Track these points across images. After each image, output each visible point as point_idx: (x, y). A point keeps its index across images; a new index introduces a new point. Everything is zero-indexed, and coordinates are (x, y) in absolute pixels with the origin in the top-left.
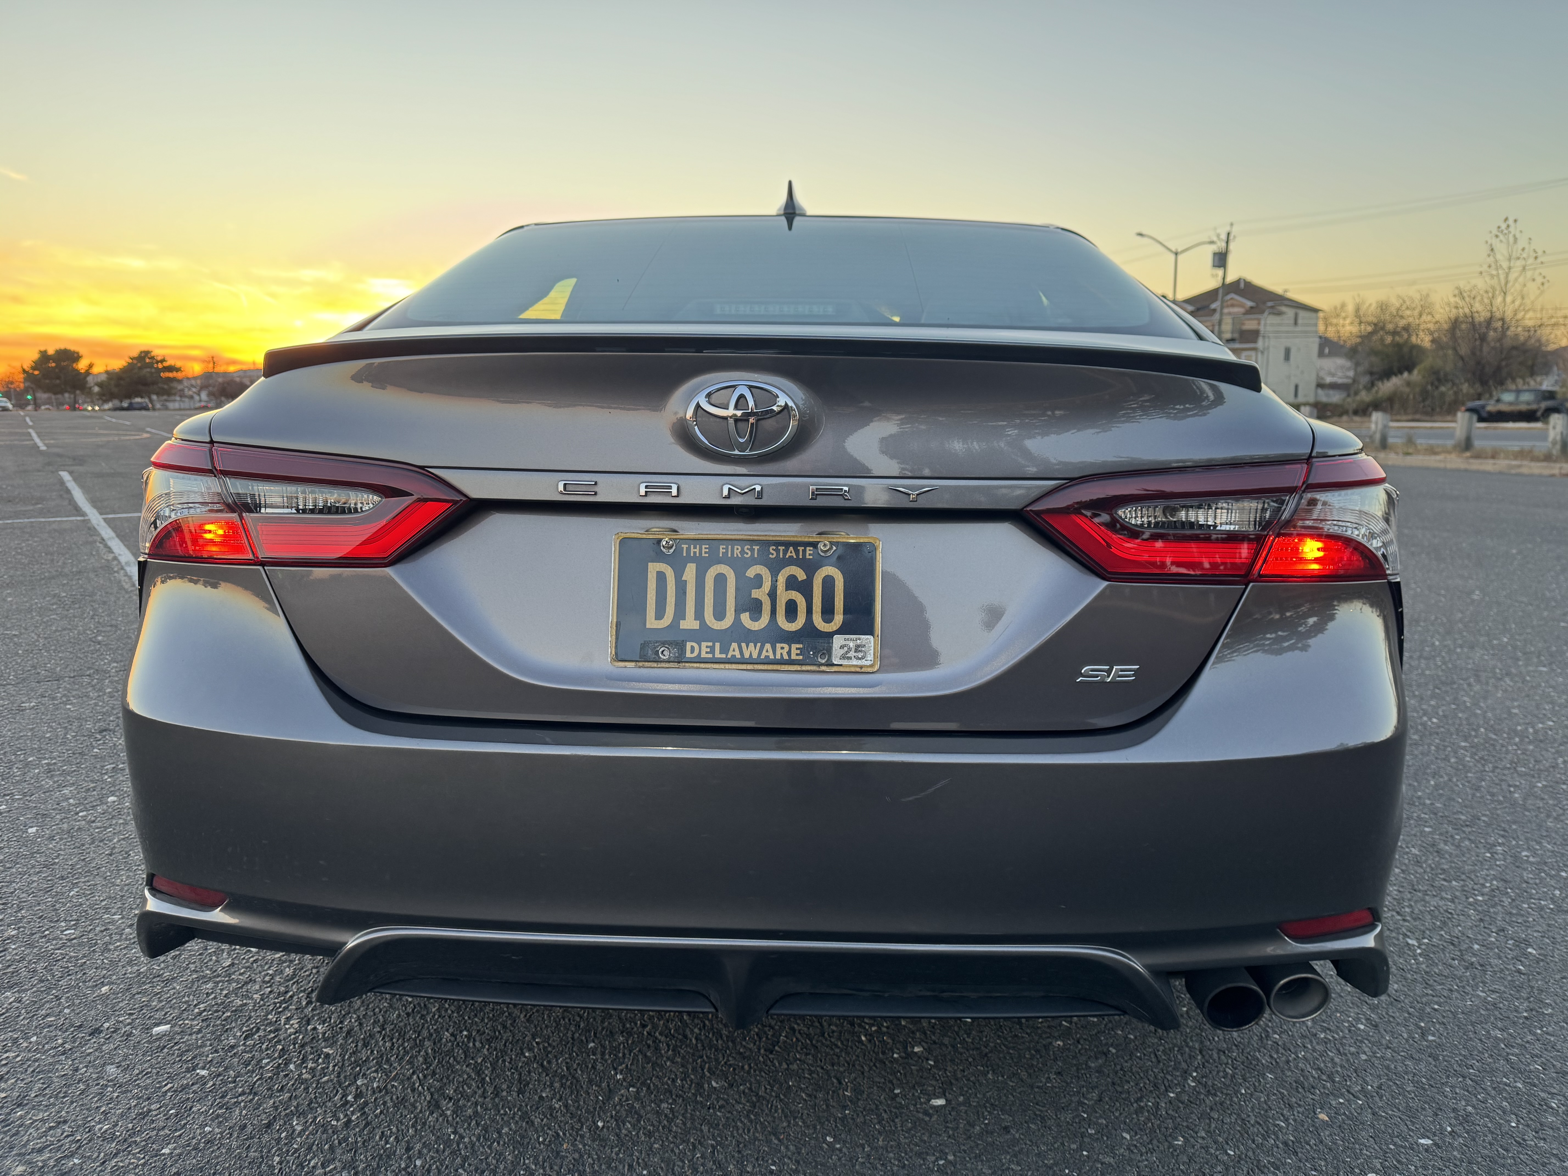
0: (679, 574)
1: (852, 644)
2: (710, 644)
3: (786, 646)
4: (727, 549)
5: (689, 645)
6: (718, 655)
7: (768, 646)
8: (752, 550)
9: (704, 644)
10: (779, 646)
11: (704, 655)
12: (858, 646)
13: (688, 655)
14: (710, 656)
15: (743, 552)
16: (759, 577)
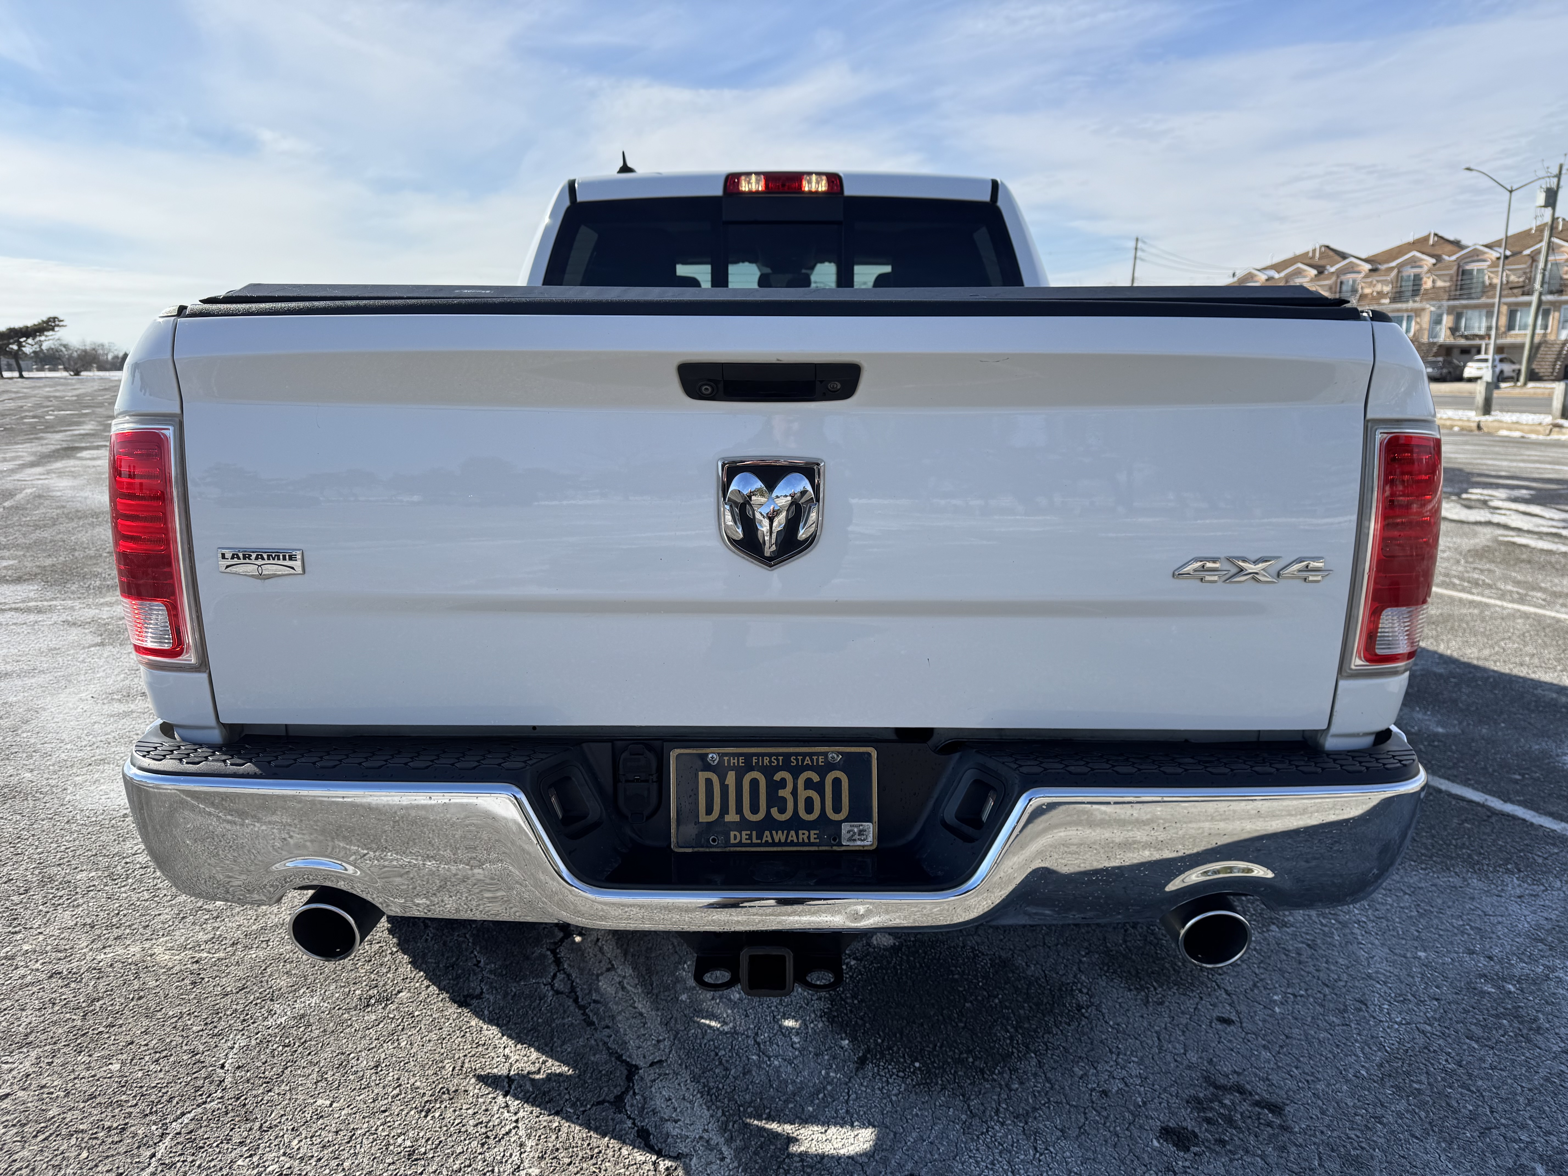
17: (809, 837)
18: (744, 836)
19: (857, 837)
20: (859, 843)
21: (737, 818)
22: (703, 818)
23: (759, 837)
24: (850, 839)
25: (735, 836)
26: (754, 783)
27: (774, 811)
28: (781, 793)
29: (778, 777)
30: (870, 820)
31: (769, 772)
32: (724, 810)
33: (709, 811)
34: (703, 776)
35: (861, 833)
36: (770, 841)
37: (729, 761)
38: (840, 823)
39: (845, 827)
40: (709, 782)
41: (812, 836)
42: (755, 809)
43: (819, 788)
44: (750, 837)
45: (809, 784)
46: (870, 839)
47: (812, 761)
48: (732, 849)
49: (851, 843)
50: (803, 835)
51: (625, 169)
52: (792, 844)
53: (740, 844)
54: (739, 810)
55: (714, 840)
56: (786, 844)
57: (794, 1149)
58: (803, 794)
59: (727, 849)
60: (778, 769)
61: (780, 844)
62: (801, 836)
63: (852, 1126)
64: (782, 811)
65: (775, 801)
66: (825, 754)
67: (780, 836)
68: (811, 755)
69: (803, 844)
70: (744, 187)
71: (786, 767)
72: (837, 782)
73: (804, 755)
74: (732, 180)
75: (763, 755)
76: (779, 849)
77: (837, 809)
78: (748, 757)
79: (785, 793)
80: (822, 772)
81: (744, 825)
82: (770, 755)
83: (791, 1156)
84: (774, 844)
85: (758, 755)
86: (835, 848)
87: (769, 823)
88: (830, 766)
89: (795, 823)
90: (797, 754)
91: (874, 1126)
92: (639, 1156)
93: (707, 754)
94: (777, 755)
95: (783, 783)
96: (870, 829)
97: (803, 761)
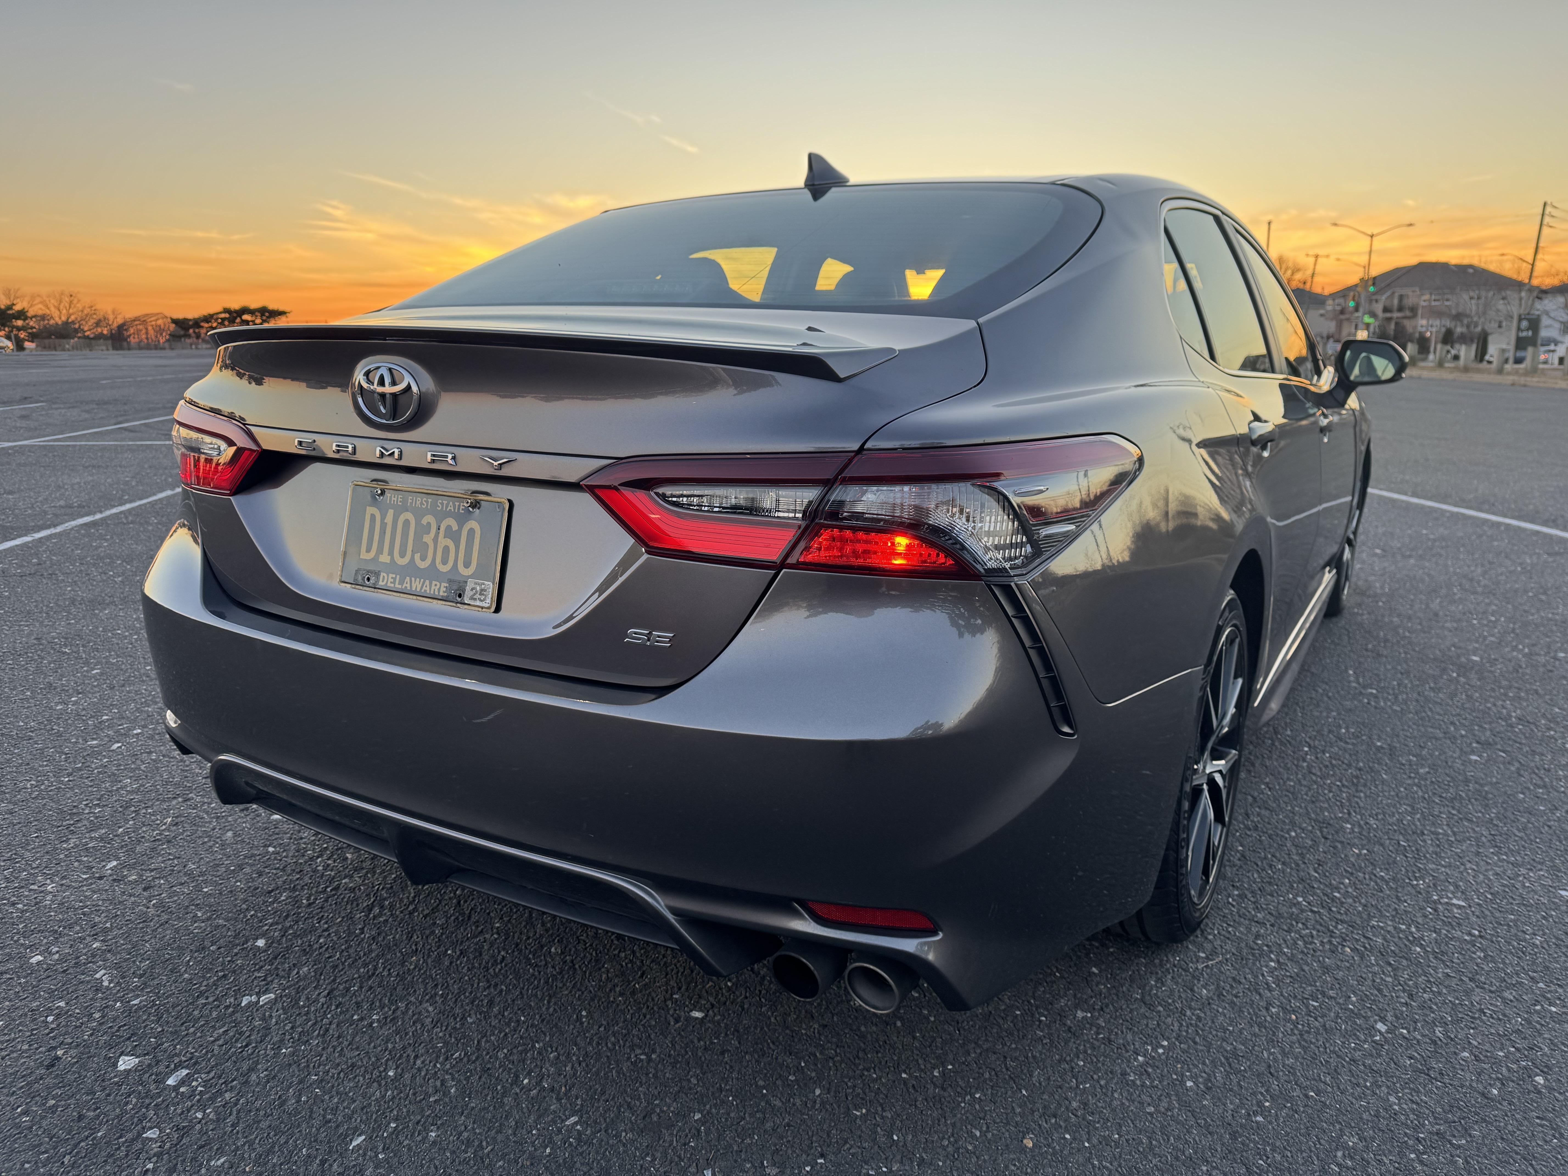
0: (383, 518)
1: (478, 588)
2: (394, 576)
3: (438, 584)
4: (412, 500)
5: (382, 574)
6: (397, 586)
7: (427, 582)
8: (427, 502)
9: (391, 575)
10: (434, 583)
11: (389, 584)
12: (482, 590)
13: (381, 583)
14: (392, 585)
15: (422, 503)
16: (429, 524)
19: (478, 596)
20: (478, 603)
21: (388, 559)
22: (364, 556)
26: (406, 524)
27: (417, 557)
28: (426, 538)
29: (425, 521)
31: (419, 514)
32: (380, 549)
33: (369, 548)
35: (482, 592)
37: (391, 498)
40: (372, 518)
42: (403, 553)
43: (457, 537)
45: (448, 532)
46: (488, 601)
54: (391, 551)
58: (442, 542)
62: (433, 587)
64: (424, 557)
65: (420, 546)
72: (471, 534)
77: (467, 563)
81: (392, 566)
87: (411, 569)
95: (428, 528)
96: (490, 589)
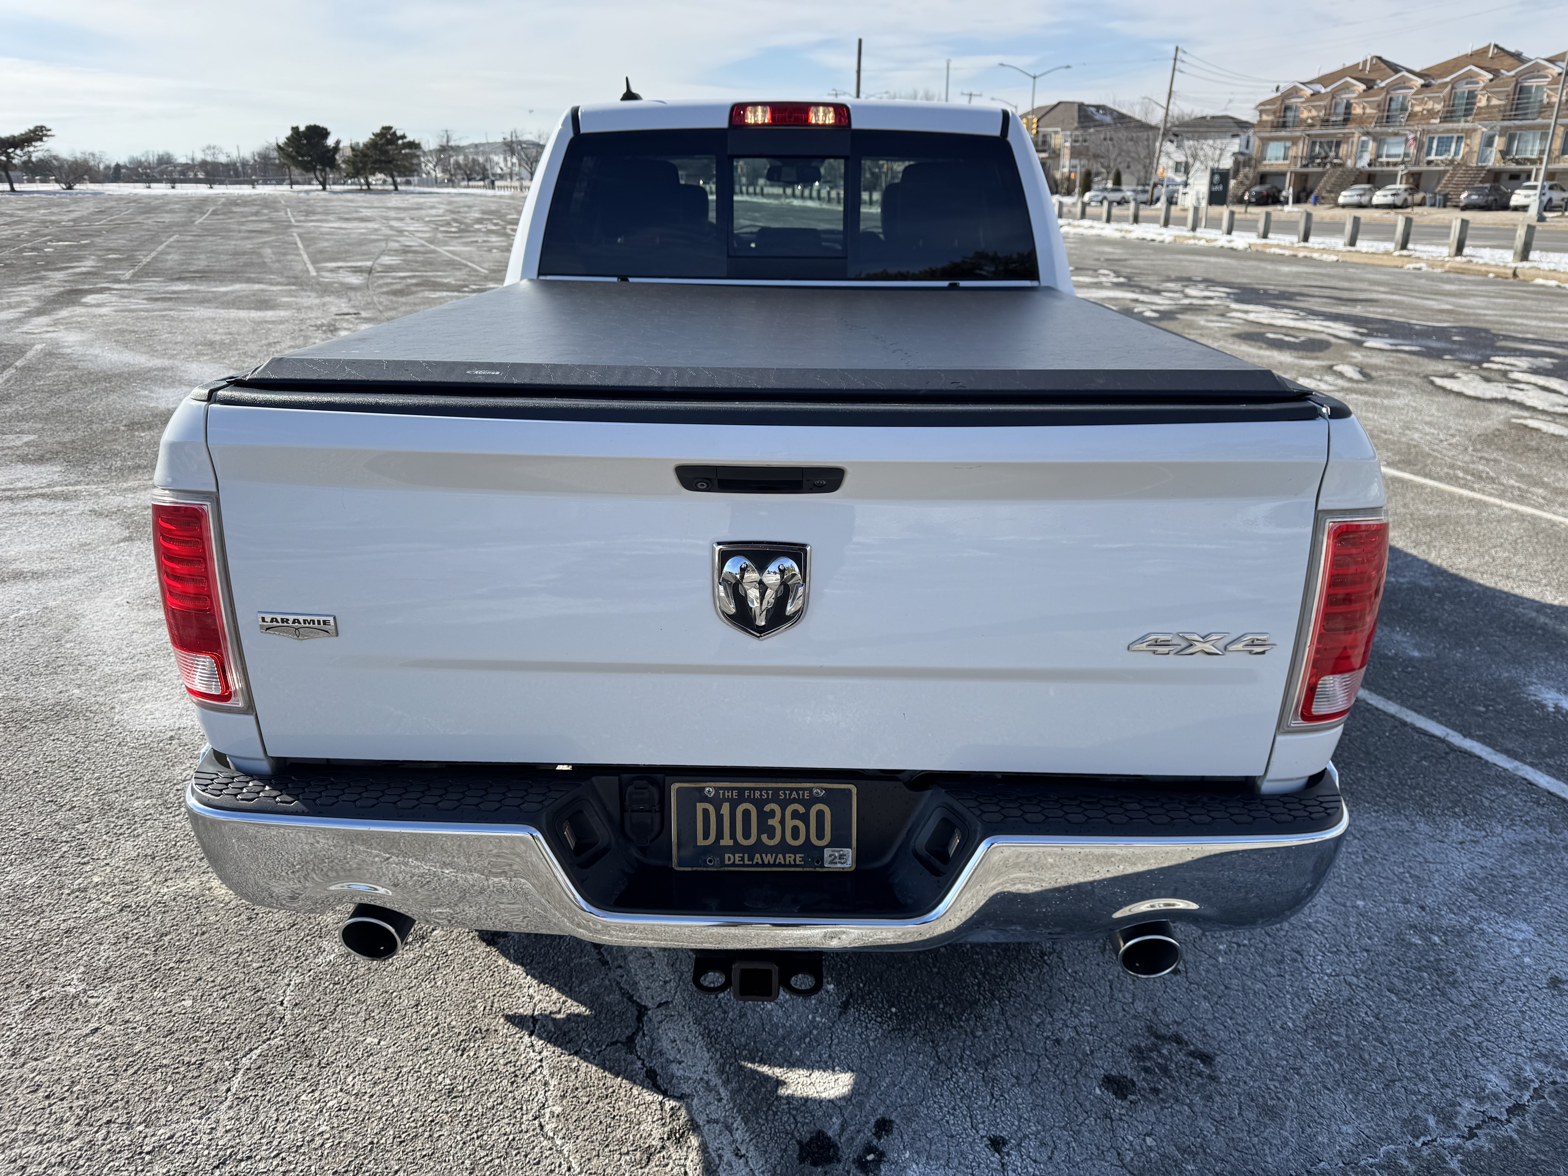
17: (795, 860)
18: (737, 859)
19: (837, 860)
20: (839, 865)
21: (731, 843)
22: (701, 842)
23: (751, 858)
24: (831, 862)
25: (729, 859)
26: (746, 814)
27: (764, 838)
28: (771, 822)
29: (767, 808)
30: (850, 847)
31: (759, 804)
32: (720, 835)
33: (706, 836)
34: (700, 806)
35: (841, 857)
36: (760, 862)
37: (724, 794)
38: (822, 848)
39: (827, 852)
40: (706, 812)
41: (798, 859)
42: (747, 835)
43: (805, 818)
44: (743, 859)
45: (795, 815)
46: (849, 862)
47: (798, 795)
48: (726, 869)
49: (833, 866)
50: (790, 858)
51: (629, 96)
52: (780, 865)
53: (734, 865)
54: (733, 836)
55: (710, 861)
56: (774, 865)
57: (783, 1091)
58: (790, 823)
59: (722, 869)
60: (768, 801)
61: (769, 865)
62: (788, 859)
63: (834, 1070)
64: (771, 836)
65: (765, 828)
66: (810, 790)
67: (769, 858)
68: (797, 790)
69: (790, 865)
70: (750, 119)
71: (775, 799)
72: (820, 814)
73: (791, 790)
74: (738, 110)
75: (755, 789)
76: (768, 869)
77: (820, 836)
78: (741, 791)
79: (774, 822)
80: (808, 804)
81: (737, 848)
82: (761, 789)
83: (779, 1098)
84: (763, 865)
85: (750, 789)
86: (818, 869)
87: (759, 847)
88: (816, 800)
89: (783, 847)
90: (785, 789)
91: (853, 1071)
92: (649, 1096)
93: (704, 788)
94: (767, 789)
95: (772, 814)
96: (849, 853)
97: (790, 795)
